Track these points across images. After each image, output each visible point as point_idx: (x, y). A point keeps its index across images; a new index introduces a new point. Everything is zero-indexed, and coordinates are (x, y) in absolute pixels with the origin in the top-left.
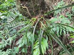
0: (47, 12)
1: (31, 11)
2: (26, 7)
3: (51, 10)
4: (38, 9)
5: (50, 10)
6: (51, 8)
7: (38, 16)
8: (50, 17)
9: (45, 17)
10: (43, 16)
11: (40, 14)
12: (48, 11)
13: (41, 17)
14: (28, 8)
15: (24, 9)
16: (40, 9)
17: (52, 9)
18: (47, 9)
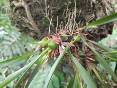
0: (96, 17)
1: (37, 16)
2: (23, 4)
3: (107, 11)
4: (64, 7)
5: (105, 12)
6: (108, 5)
7: (63, 33)
8: (103, 33)
9: (87, 37)
10: (83, 32)
11: (70, 25)
12: (100, 14)
13: (76, 38)
14: (30, 6)
15: (18, 11)
16: (71, 7)
17: (111, 9)
18: (96, 7)
